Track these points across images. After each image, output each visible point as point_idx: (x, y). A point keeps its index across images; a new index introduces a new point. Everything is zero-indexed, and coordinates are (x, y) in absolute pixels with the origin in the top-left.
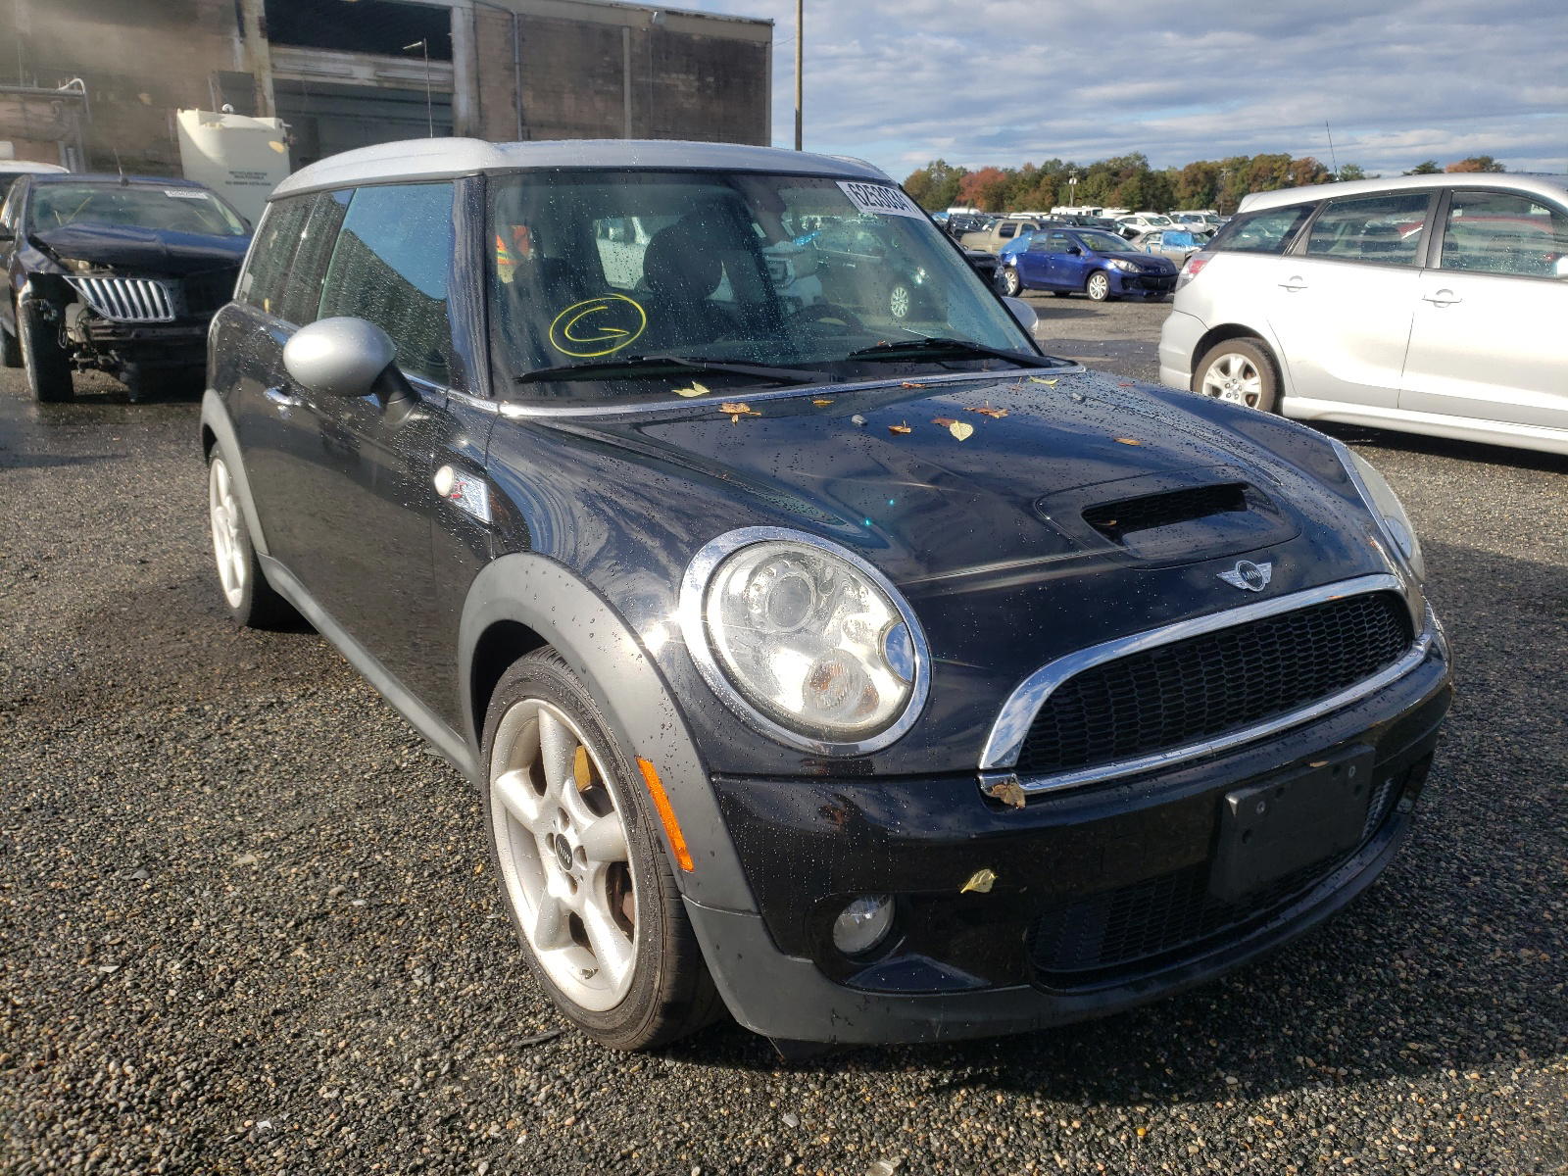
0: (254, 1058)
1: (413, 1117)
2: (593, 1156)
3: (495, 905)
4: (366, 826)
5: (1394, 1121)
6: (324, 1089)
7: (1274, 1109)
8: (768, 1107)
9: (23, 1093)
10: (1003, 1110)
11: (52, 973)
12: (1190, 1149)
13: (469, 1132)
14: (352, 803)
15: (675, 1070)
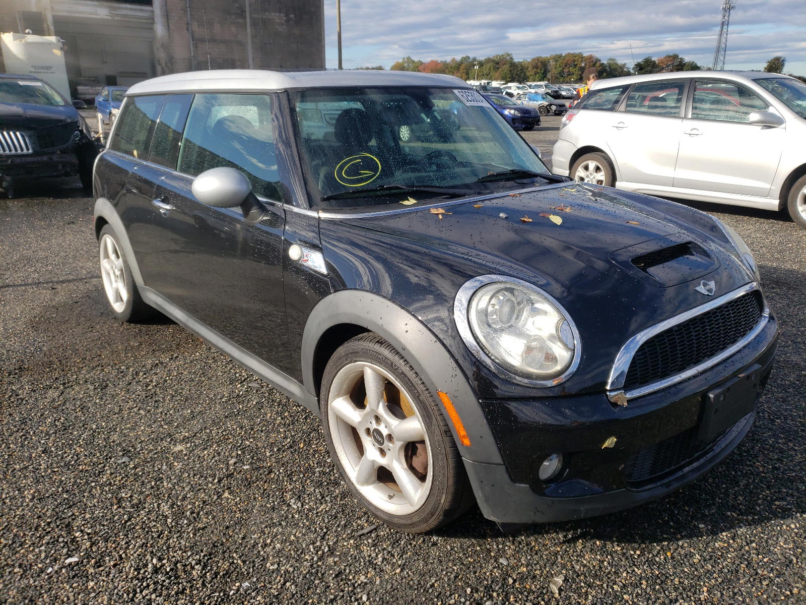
0: (226, 551)
1: (320, 575)
2: (416, 587)
3: (317, 464)
4: (235, 427)
5: (780, 539)
6: (268, 565)
7: (726, 538)
8: (491, 556)
9: (112, 579)
10: (602, 548)
11: (101, 515)
12: (695, 560)
13: (351, 580)
14: (222, 415)
15: (439, 541)
